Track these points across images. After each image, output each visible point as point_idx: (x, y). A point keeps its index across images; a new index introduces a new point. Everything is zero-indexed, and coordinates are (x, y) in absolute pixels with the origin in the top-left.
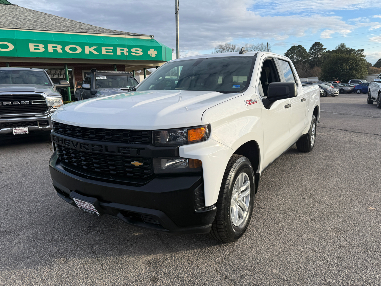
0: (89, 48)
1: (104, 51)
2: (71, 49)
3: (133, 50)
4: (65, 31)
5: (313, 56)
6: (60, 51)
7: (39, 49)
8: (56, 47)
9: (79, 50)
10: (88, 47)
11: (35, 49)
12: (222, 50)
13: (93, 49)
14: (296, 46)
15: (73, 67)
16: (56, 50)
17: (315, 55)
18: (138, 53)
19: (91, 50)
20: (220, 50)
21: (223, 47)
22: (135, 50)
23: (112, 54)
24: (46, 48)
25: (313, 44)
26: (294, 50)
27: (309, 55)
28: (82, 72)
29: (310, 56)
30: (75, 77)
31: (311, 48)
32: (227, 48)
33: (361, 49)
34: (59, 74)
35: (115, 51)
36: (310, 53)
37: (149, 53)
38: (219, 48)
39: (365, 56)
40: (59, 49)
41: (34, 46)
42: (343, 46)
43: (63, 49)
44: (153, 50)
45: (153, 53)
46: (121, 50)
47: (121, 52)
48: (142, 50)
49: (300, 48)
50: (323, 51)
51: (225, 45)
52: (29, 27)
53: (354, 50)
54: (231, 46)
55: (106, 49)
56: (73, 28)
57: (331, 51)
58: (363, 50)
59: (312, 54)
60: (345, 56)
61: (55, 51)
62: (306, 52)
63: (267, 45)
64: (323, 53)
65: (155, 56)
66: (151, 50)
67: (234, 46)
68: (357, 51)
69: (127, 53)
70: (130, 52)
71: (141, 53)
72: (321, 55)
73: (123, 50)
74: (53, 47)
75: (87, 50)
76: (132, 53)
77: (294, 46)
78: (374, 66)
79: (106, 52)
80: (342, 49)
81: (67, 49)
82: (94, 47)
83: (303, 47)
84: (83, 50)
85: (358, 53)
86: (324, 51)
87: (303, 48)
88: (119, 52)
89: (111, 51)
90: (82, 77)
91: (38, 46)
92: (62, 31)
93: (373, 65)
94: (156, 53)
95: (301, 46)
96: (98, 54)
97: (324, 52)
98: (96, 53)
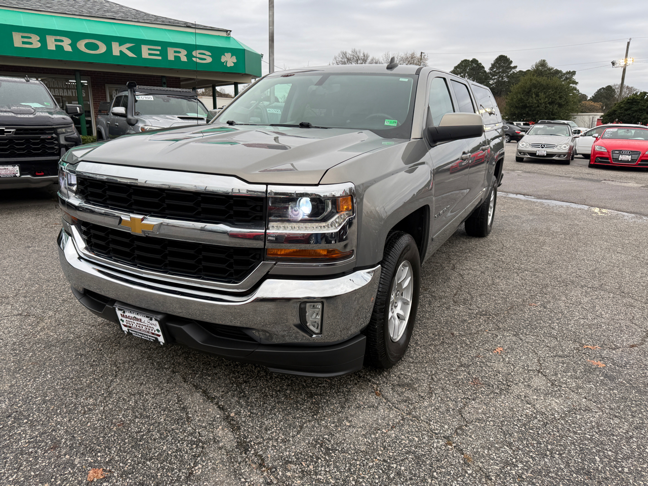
0: (120, 45)
1: (145, 52)
2: (87, 46)
3: (195, 53)
4: (76, 14)
5: (494, 79)
6: (68, 48)
7: (31, 43)
8: (62, 41)
9: (102, 48)
10: (117, 44)
11: (24, 43)
12: (346, 60)
13: (127, 48)
14: (469, 60)
15: (89, 77)
16: (62, 47)
17: (499, 78)
18: (205, 59)
19: (124, 48)
20: (343, 61)
21: (348, 55)
22: (200, 54)
23: (160, 58)
24: (43, 41)
25: (496, 59)
26: (466, 66)
27: (489, 77)
28: (105, 87)
29: (491, 79)
30: (93, 95)
31: (493, 66)
32: (355, 58)
33: (571, 71)
34: (65, 89)
35: (164, 53)
36: (490, 73)
37: (223, 59)
38: (341, 56)
39: (576, 83)
40: (66, 45)
41: (23, 37)
42: (543, 64)
43: (73, 45)
44: (230, 54)
45: (229, 60)
46: (175, 52)
47: (175, 56)
48: (211, 54)
49: (475, 64)
50: (512, 71)
51: (351, 53)
52: (11, 3)
53: (561, 72)
54: (362, 55)
55: (149, 49)
56: (89, 8)
57: (524, 72)
58: (574, 73)
59: (494, 76)
60: (543, 80)
61: (59, 48)
62: (485, 71)
63: (421, 56)
64: (511, 74)
65: (233, 65)
66: (226, 54)
67: (366, 54)
68: (564, 74)
69: (185, 57)
70: (189, 56)
71: (209, 60)
72: (508, 77)
73: (179, 52)
74: (56, 40)
75: (116, 49)
76: (194, 59)
77: (465, 61)
78: (591, 100)
79: (150, 54)
80: (542, 69)
81: (81, 45)
82: (129, 45)
83: (479, 62)
84: (109, 49)
85: (566, 77)
86: (514, 70)
87: (480, 64)
88: (171, 56)
89: (158, 53)
90: (106, 96)
91: (30, 38)
92: (71, 13)
93: (589, 98)
94: (235, 59)
95: (477, 61)
96: (135, 56)
97: (514, 72)
98: (130, 54)
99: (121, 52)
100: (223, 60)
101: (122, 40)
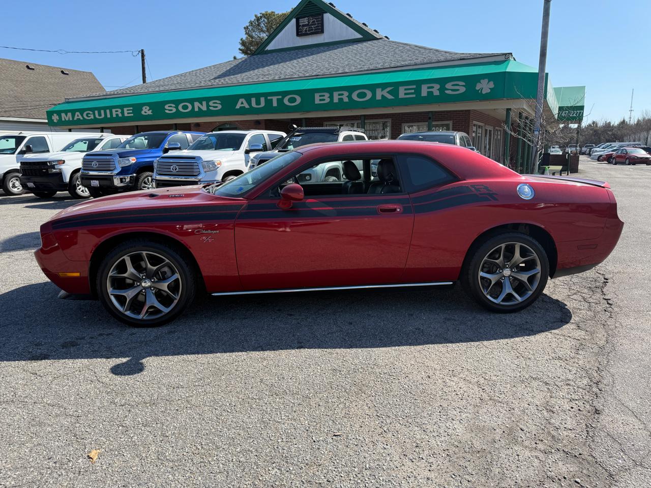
0: (382, 90)
1: (402, 93)
2: (359, 96)
3: (449, 86)
7: (324, 100)
8: (343, 95)
9: (369, 95)
10: (380, 90)
11: (321, 100)
13: (387, 92)
18: (458, 90)
19: (385, 93)
22: (452, 85)
23: (414, 96)
24: (331, 97)
35: (418, 91)
40: (345, 97)
43: (350, 96)
44: (487, 80)
45: (485, 87)
46: (429, 88)
47: (428, 92)
48: (464, 84)
55: (405, 89)
61: (341, 100)
65: (489, 91)
66: (482, 81)
69: (438, 91)
70: (442, 89)
71: (462, 90)
73: (433, 87)
74: (339, 95)
75: (379, 94)
76: (446, 92)
79: (406, 94)
81: (355, 95)
82: (389, 89)
84: (374, 95)
88: (425, 93)
89: (413, 91)
91: (324, 96)
94: (491, 85)
96: (393, 98)
98: (390, 97)
99: (383, 96)
100: (477, 88)
101: (383, 86)
